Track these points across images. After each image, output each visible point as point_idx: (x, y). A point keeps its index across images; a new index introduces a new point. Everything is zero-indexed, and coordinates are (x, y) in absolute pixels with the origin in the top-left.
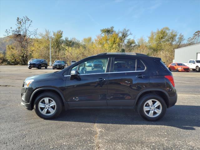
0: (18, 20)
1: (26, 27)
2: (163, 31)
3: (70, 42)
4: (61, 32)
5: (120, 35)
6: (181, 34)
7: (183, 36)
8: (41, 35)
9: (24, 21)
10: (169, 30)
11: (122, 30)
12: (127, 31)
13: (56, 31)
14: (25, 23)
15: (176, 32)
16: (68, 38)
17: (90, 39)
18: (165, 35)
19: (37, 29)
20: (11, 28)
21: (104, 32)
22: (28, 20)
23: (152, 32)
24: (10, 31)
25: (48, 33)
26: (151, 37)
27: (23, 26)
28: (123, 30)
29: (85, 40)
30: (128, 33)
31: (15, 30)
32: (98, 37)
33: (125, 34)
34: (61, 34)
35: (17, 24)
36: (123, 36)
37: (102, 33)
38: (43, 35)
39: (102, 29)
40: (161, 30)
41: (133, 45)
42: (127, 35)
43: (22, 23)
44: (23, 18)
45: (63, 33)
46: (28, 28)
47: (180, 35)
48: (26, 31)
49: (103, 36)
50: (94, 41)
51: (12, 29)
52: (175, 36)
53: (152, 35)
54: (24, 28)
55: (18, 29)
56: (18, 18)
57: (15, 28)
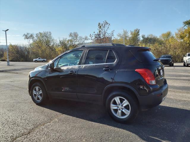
0: (99, 25)
1: (105, 30)
3: (147, 39)
4: (138, 30)
8: (119, 35)
9: (104, 25)
13: (133, 30)
14: (105, 27)
16: (144, 36)
17: (169, 34)
19: (114, 30)
20: (94, 32)
21: (188, 24)
22: (107, 24)
24: (93, 35)
25: (125, 33)
27: (103, 30)
29: (163, 35)
31: (97, 34)
32: (179, 31)
34: (138, 32)
35: (99, 29)
37: (185, 26)
38: (121, 36)
39: (186, 21)
43: (102, 27)
44: (103, 23)
45: (140, 31)
46: (107, 30)
48: (105, 33)
49: (186, 28)
50: (174, 35)
51: (95, 34)
54: (104, 31)
55: (99, 33)
56: (99, 23)
57: (97, 32)
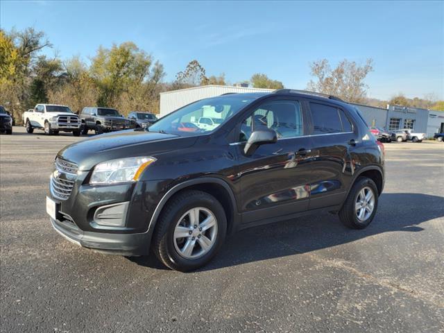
2: (124, 50)
5: (18, 43)
6: (158, 62)
7: (161, 66)
10: (137, 49)
11: (24, 32)
12: (38, 36)
15: (150, 57)
18: (130, 58)
23: (101, 47)
26: (97, 59)
28: (27, 32)
30: (42, 41)
33: (31, 43)
36: (26, 46)
40: (121, 47)
41: (57, 74)
42: (39, 46)
47: (156, 64)
52: (148, 64)
53: (100, 55)
